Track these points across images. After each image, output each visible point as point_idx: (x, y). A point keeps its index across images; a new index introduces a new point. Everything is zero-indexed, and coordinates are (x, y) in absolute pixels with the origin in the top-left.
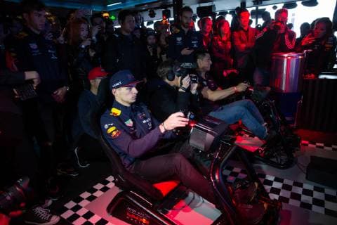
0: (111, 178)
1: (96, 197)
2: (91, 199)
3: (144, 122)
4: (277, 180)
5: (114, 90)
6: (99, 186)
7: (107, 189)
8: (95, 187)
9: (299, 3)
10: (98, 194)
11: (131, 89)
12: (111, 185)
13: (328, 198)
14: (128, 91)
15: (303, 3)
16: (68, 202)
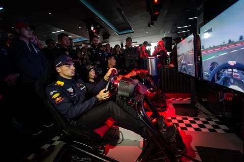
3: (82, 89)
5: (57, 68)
8: (53, 139)
11: (69, 67)
14: (67, 68)
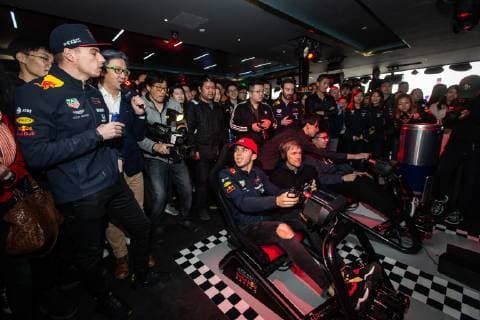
0: (224, 232)
1: (207, 248)
2: (204, 249)
4: (398, 264)
6: (212, 238)
7: (220, 242)
8: (209, 238)
9: (446, 68)
10: (211, 246)
12: (223, 239)
13: (468, 300)
15: (451, 68)
16: (183, 249)
